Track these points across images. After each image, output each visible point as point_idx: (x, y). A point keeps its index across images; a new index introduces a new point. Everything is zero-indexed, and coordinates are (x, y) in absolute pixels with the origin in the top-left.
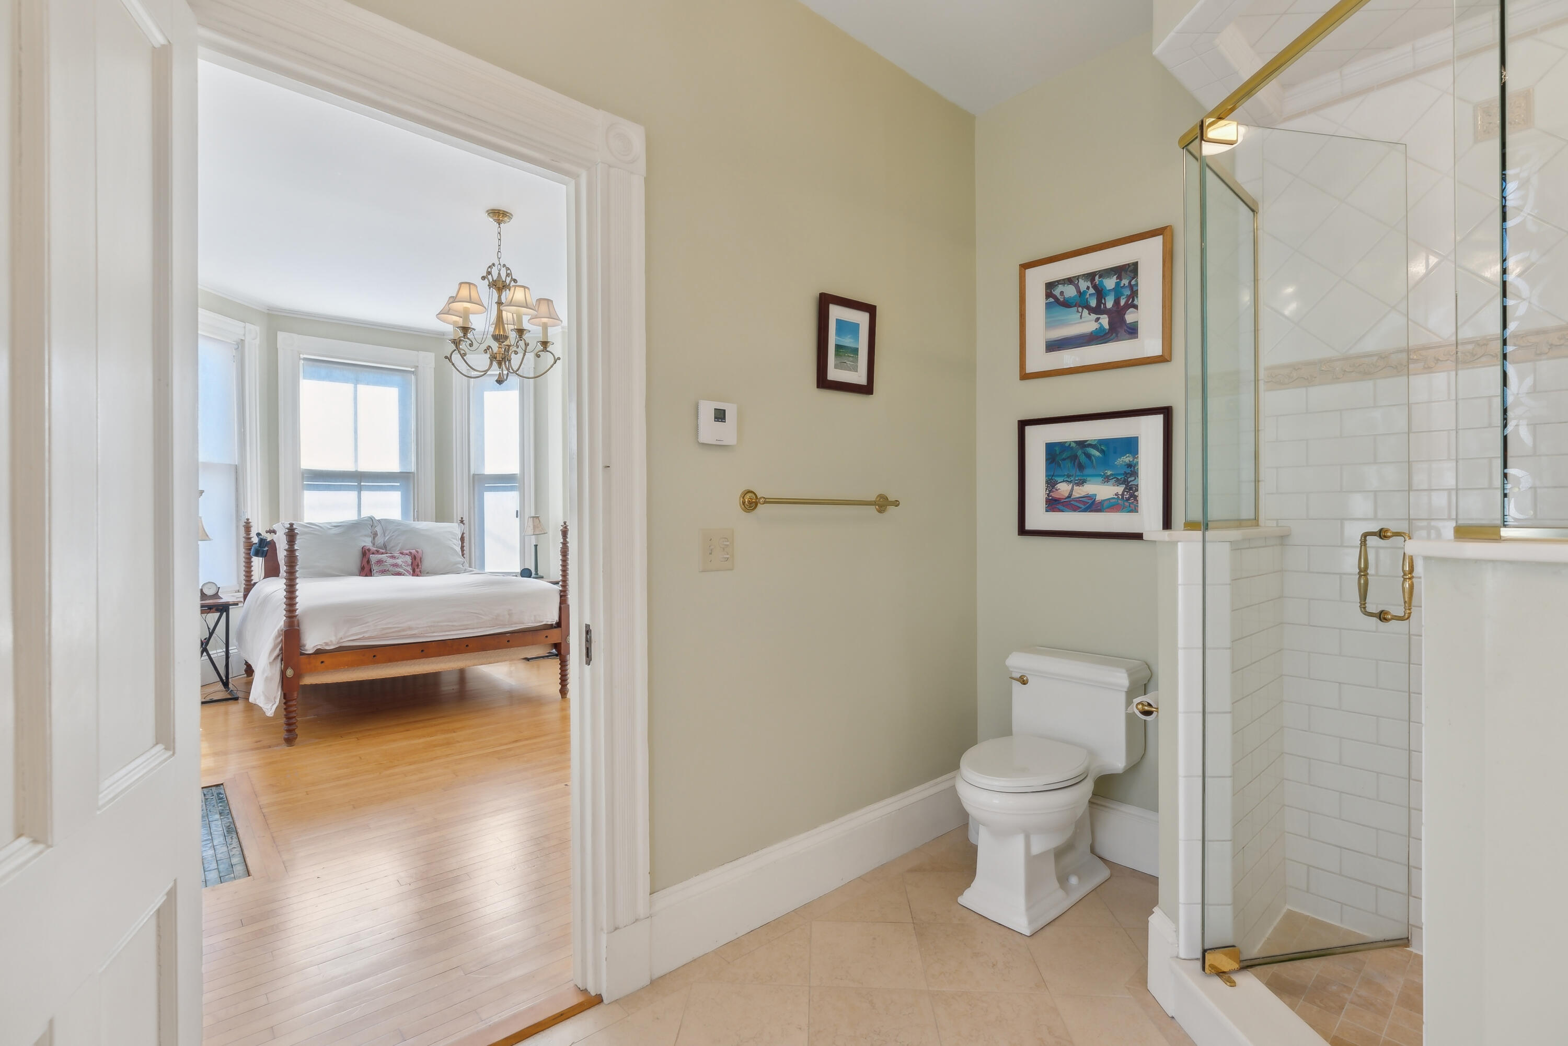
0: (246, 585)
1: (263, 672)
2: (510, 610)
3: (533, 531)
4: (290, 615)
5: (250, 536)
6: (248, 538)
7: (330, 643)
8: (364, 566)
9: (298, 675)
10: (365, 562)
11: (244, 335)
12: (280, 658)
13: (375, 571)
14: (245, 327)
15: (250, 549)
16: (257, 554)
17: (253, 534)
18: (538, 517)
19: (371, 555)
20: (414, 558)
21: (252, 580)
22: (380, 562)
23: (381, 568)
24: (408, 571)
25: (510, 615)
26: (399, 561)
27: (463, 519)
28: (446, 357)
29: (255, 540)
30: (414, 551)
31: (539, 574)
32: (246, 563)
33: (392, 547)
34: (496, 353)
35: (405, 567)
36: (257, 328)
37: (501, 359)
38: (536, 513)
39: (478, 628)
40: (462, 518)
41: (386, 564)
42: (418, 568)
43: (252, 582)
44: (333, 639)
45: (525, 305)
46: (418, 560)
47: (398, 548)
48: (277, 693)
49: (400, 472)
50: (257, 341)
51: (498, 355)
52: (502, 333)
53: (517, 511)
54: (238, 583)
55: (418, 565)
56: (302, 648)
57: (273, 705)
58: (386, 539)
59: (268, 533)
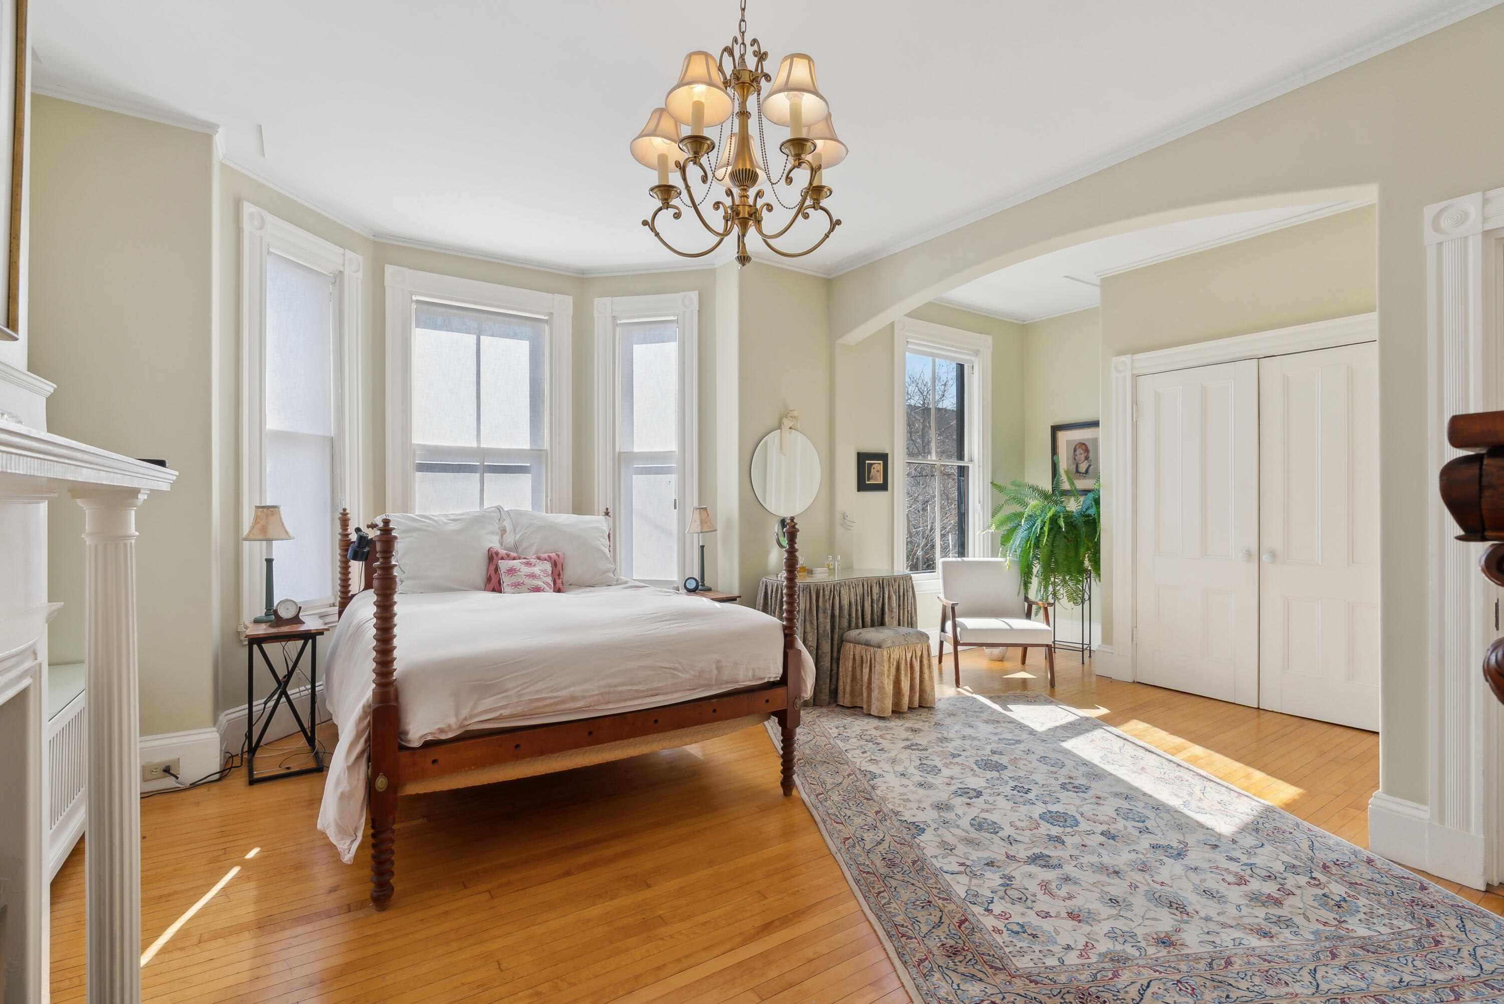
0: (341, 598)
1: (338, 782)
2: (719, 661)
3: (700, 527)
4: (383, 681)
5: (347, 533)
6: (345, 535)
7: (447, 729)
8: (490, 575)
9: (394, 785)
10: (492, 568)
11: (344, 265)
12: (366, 755)
13: (505, 584)
14: (344, 255)
15: (347, 550)
16: (355, 558)
17: (351, 530)
18: (705, 509)
19: (500, 561)
20: (555, 564)
21: (350, 591)
22: (511, 571)
23: (514, 580)
24: (547, 584)
25: (719, 669)
26: (536, 570)
27: (609, 511)
28: (645, 223)
29: (354, 537)
30: (554, 554)
31: (706, 585)
32: (342, 568)
33: (526, 548)
35: (544, 579)
36: (360, 258)
37: (747, 216)
38: (700, 503)
39: (672, 693)
40: (607, 509)
41: (519, 573)
42: (559, 578)
43: (350, 595)
44: (452, 721)
45: (812, 89)
46: (559, 566)
47: (534, 549)
48: (360, 820)
49: (531, 450)
50: (360, 275)
51: (742, 208)
52: (748, 167)
53: (675, 500)
54: (333, 595)
55: (559, 575)
56: (402, 737)
57: (353, 841)
58: (517, 538)
59: (370, 529)
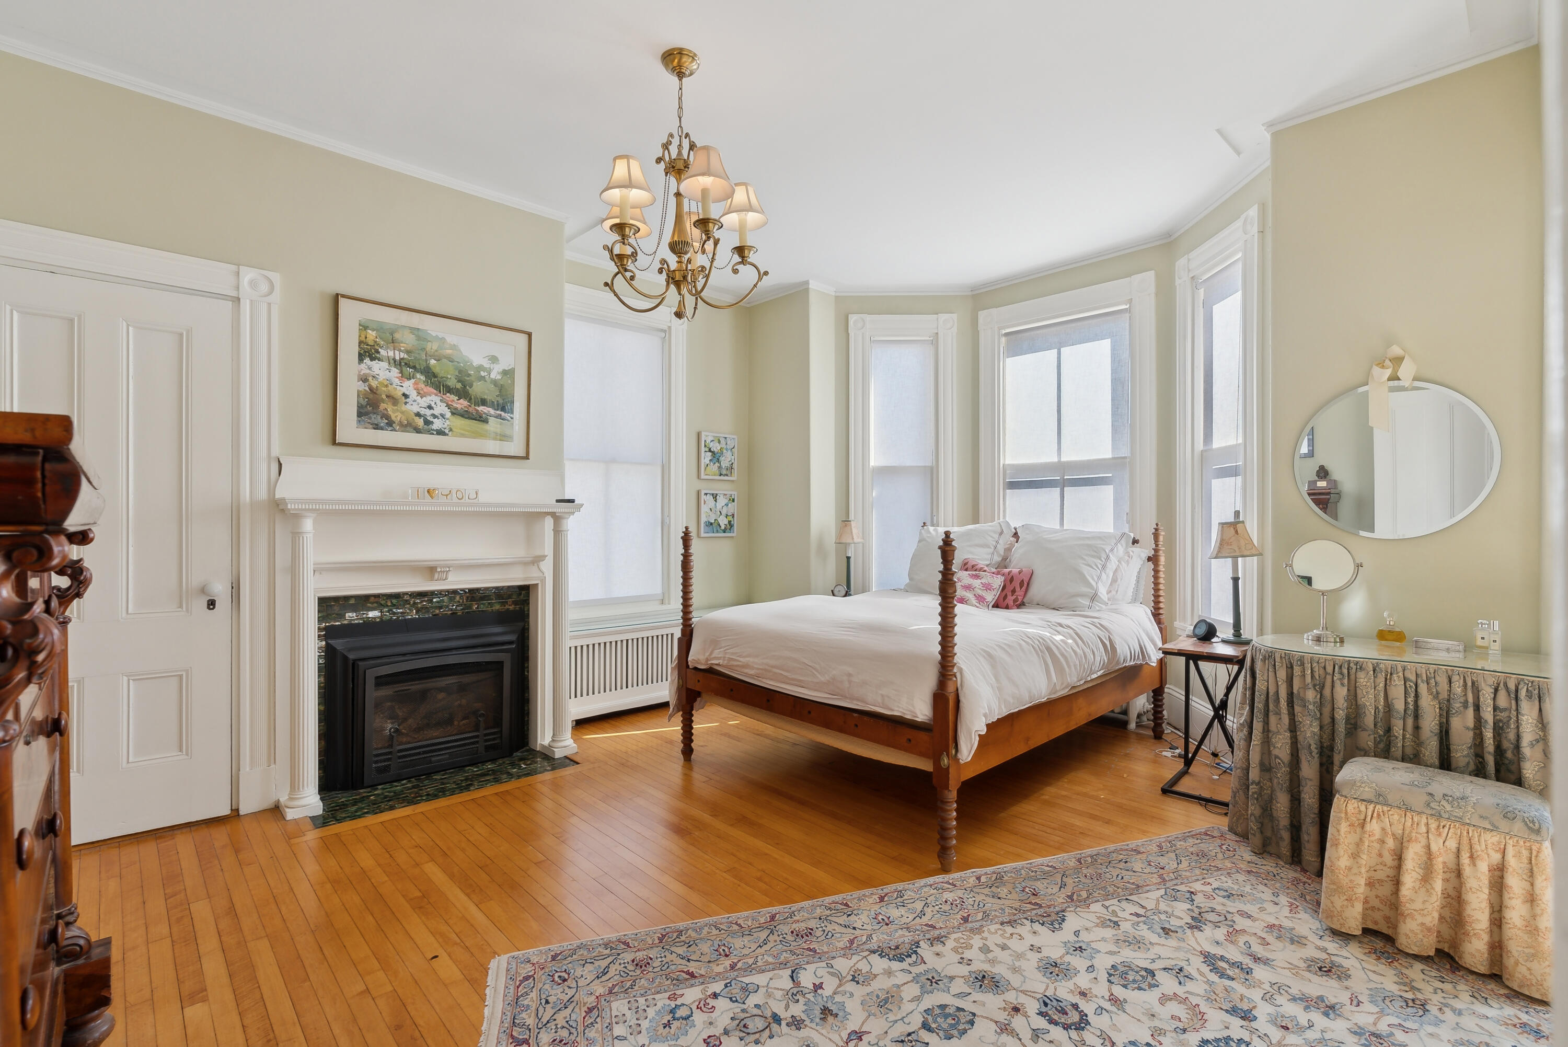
34: (674, 271)
36: (955, 316)
37: (681, 279)
49: (1114, 458)
50: (955, 330)
51: (677, 272)
